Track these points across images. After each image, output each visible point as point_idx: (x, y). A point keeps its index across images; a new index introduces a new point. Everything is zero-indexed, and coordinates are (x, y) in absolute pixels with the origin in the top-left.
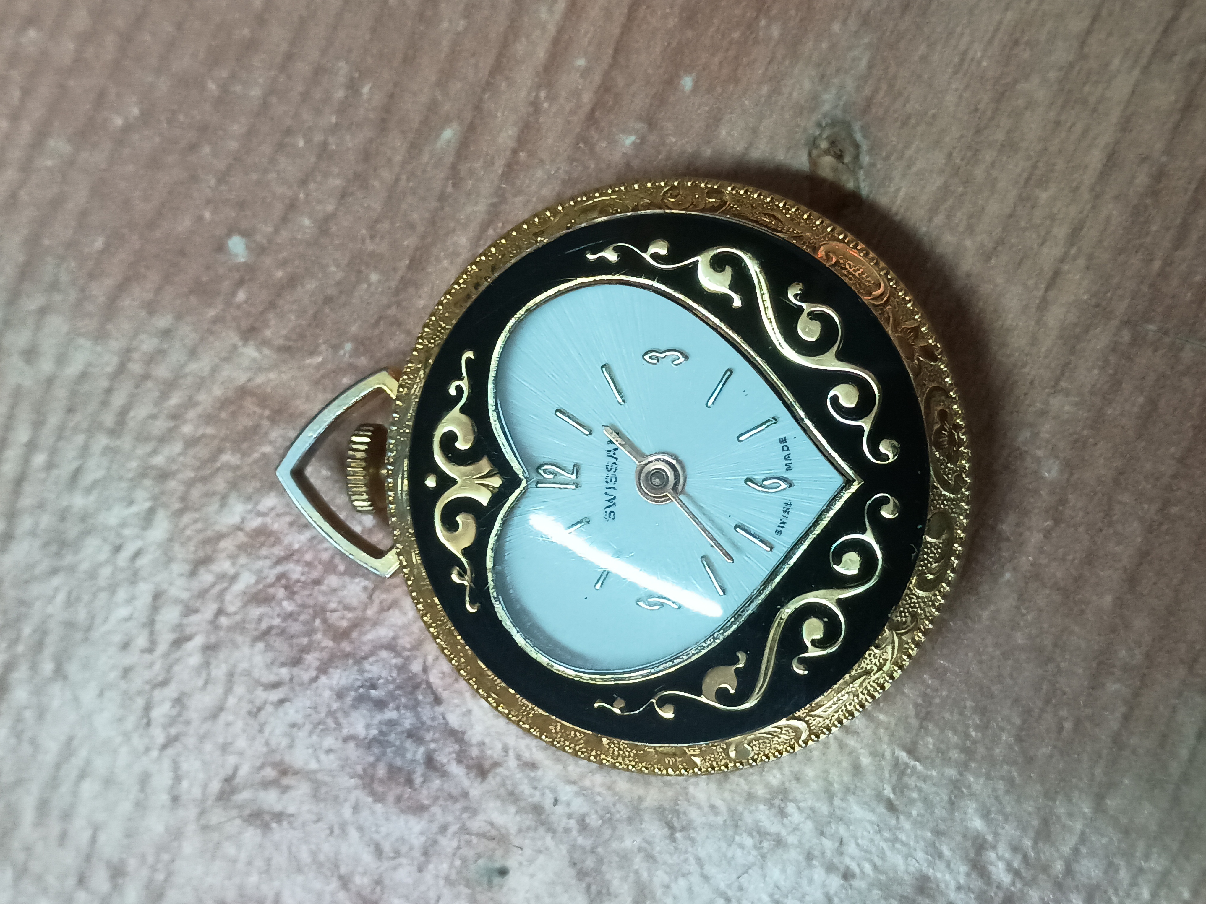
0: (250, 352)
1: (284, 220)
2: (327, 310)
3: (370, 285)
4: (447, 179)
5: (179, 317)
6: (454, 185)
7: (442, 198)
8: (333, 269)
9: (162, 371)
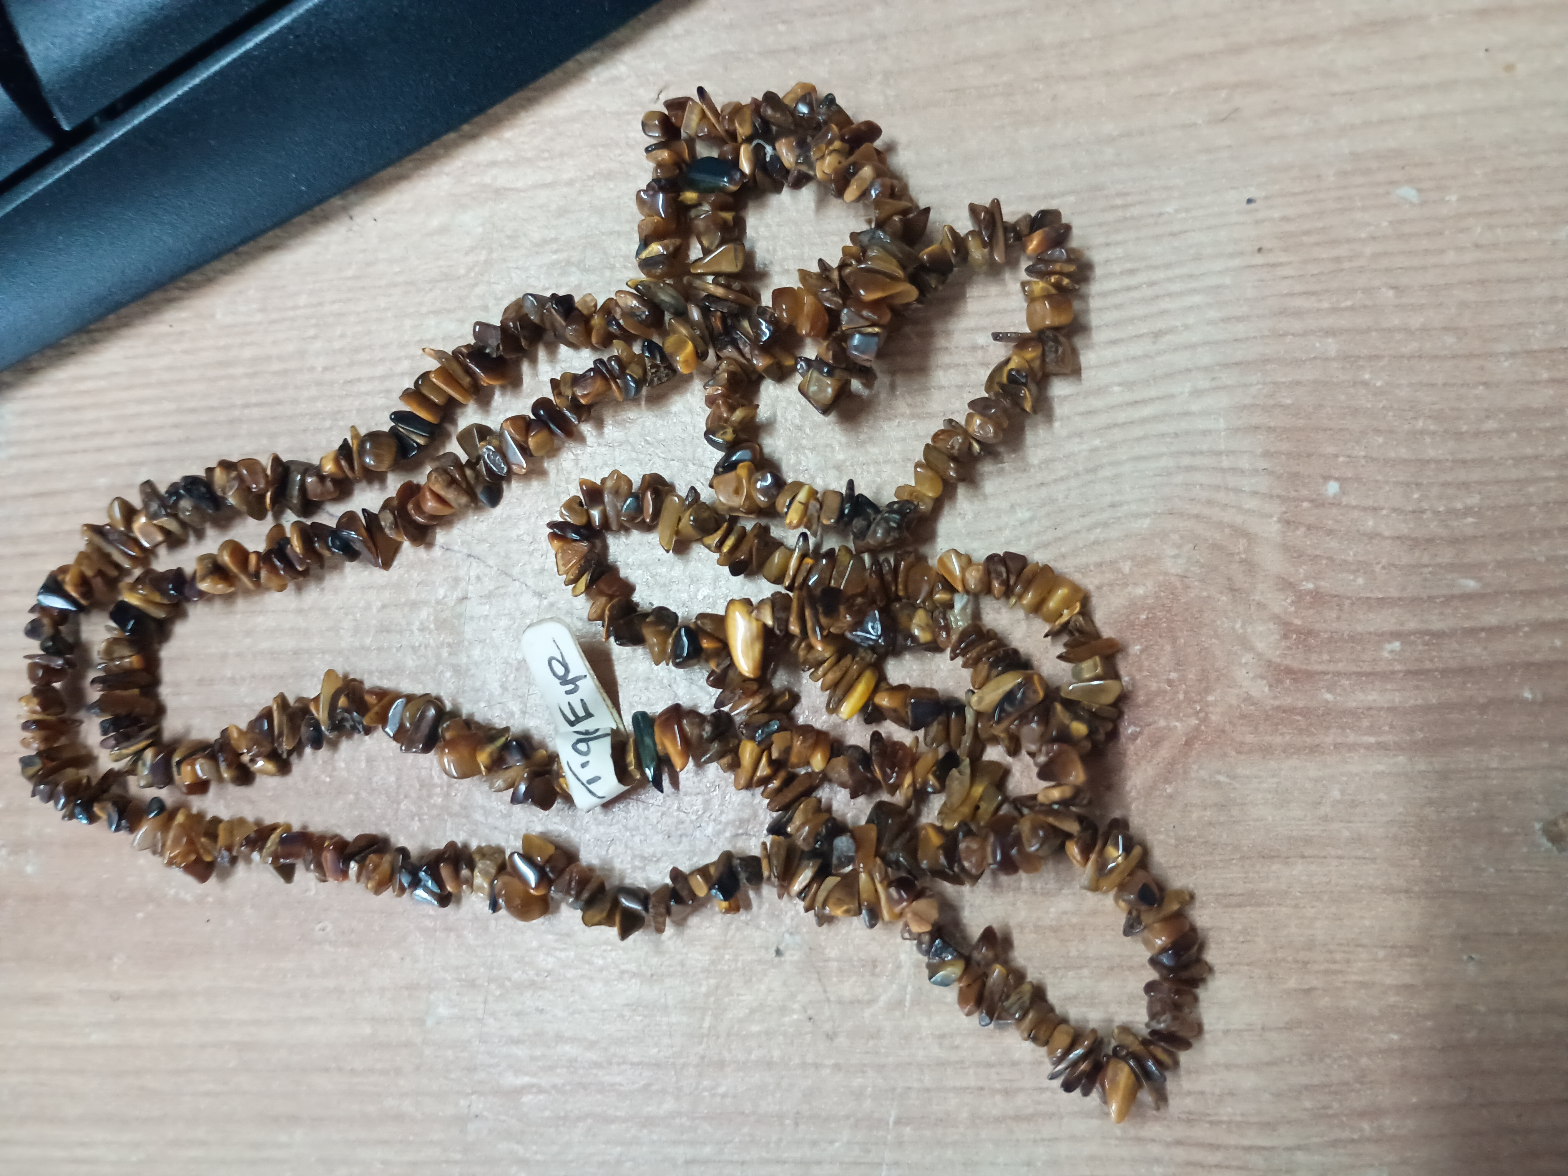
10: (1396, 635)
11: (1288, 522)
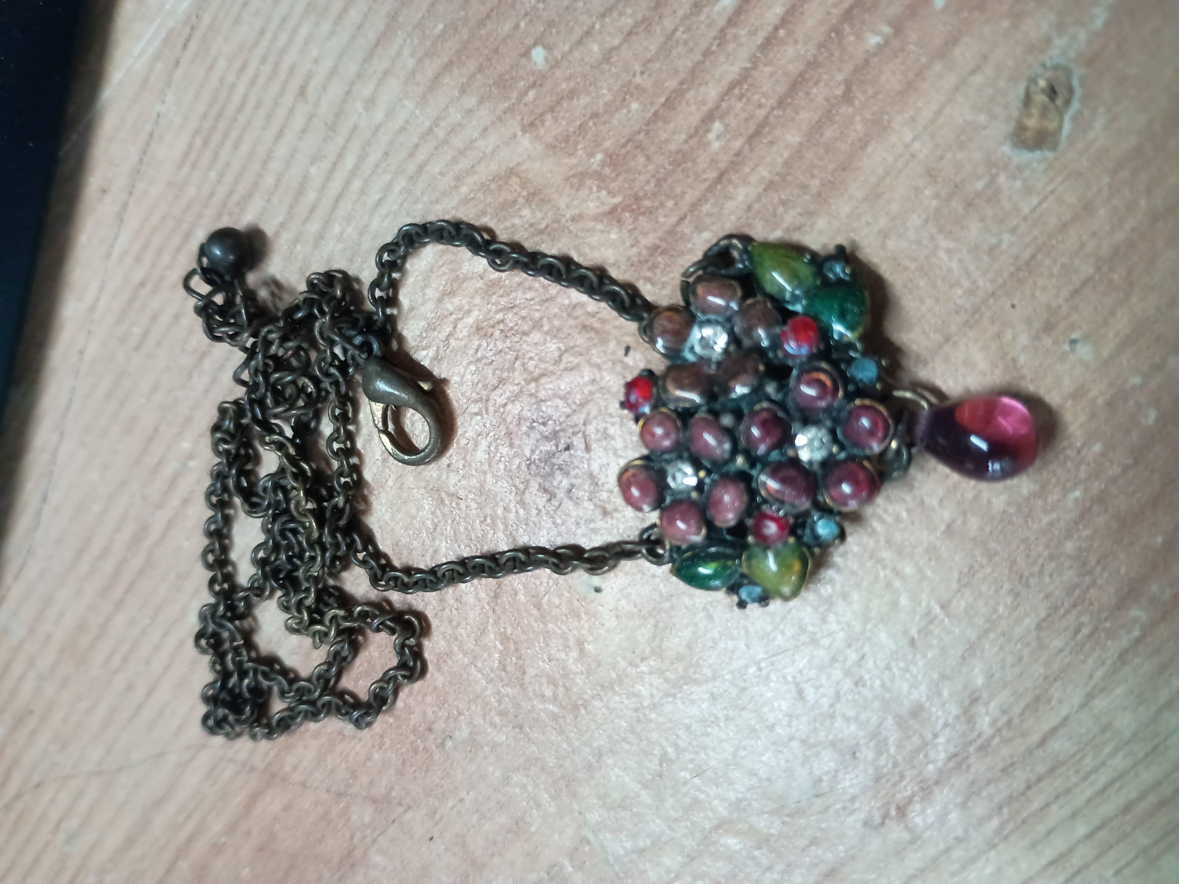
0: (525, 142)
1: (580, 42)
2: (591, 124)
3: (629, 111)
4: (715, 38)
5: (481, 101)
6: (719, 45)
7: (707, 53)
8: (605, 91)
9: (458, 141)
10: (709, 118)
11: (532, 124)
